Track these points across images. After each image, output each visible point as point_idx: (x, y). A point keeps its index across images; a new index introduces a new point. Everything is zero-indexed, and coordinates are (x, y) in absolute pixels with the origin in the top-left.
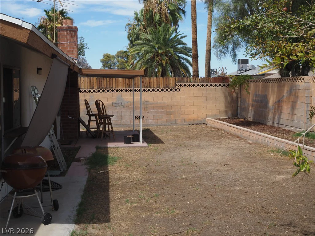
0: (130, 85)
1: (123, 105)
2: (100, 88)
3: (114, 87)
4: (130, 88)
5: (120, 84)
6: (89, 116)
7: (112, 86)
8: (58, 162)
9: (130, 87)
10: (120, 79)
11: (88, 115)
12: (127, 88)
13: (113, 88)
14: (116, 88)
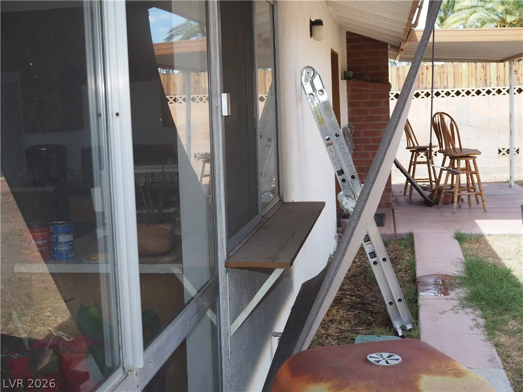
0: (486, 81)
1: (471, 124)
2: (421, 87)
3: (451, 84)
4: (486, 87)
5: (465, 79)
6: (411, 151)
7: (446, 85)
8: (387, 303)
9: (486, 84)
10: (465, 65)
11: (409, 150)
12: (479, 87)
13: (447, 88)
14: (454, 87)
